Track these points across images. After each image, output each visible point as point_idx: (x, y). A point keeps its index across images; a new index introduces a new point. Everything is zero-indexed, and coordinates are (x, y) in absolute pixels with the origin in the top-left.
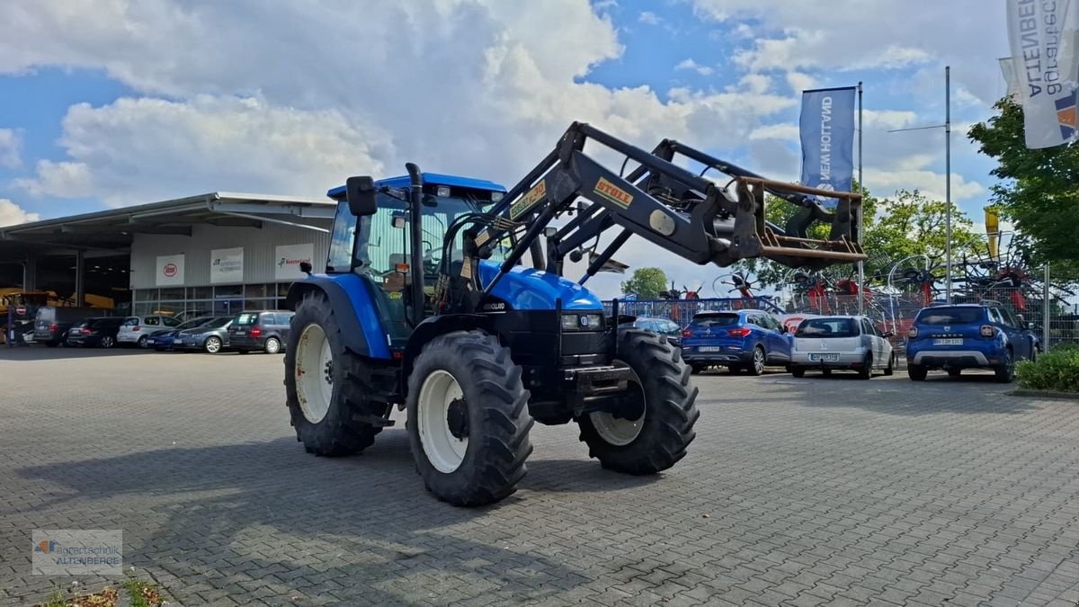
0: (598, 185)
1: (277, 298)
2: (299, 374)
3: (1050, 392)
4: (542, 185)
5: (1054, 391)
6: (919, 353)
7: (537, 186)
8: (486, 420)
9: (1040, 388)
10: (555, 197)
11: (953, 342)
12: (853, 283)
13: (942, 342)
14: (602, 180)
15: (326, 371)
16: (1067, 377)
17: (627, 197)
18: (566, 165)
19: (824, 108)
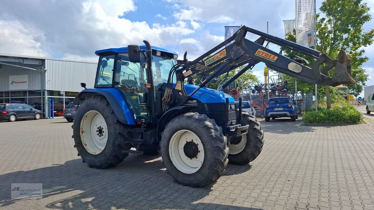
0: (257, 52)
1: (10, 98)
2: (82, 133)
3: (315, 124)
4: (224, 52)
5: (316, 124)
6: (270, 113)
7: (222, 52)
8: (215, 151)
9: (311, 123)
10: (232, 57)
11: (280, 109)
12: (236, 91)
13: (277, 109)
14: (259, 50)
15: (97, 131)
16: (319, 119)
17: (274, 57)
18: (238, 43)
19: (231, 33)
